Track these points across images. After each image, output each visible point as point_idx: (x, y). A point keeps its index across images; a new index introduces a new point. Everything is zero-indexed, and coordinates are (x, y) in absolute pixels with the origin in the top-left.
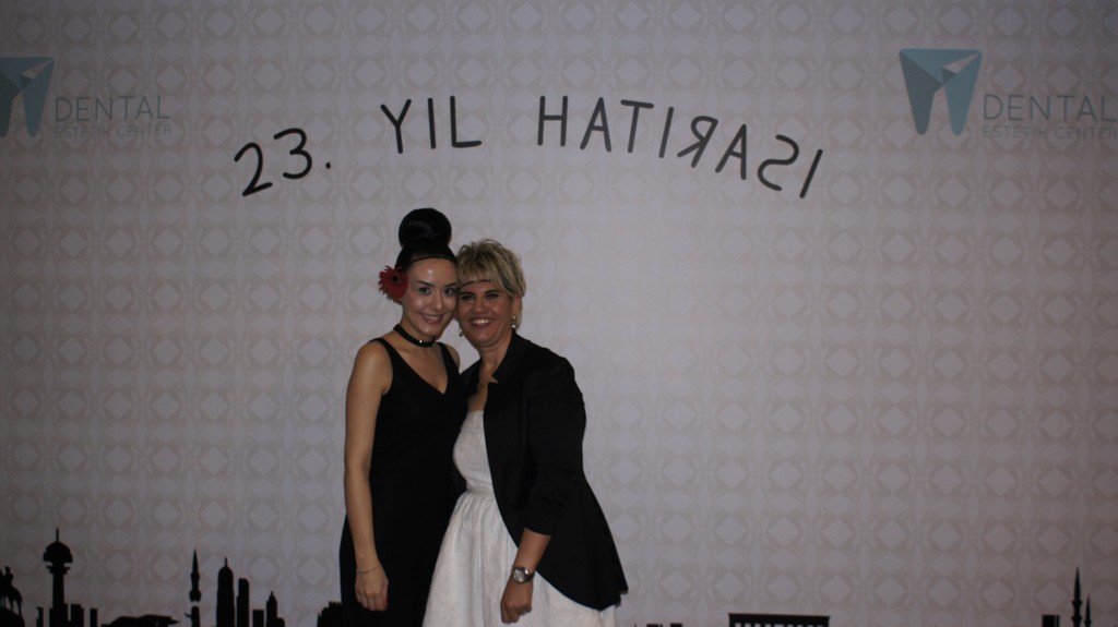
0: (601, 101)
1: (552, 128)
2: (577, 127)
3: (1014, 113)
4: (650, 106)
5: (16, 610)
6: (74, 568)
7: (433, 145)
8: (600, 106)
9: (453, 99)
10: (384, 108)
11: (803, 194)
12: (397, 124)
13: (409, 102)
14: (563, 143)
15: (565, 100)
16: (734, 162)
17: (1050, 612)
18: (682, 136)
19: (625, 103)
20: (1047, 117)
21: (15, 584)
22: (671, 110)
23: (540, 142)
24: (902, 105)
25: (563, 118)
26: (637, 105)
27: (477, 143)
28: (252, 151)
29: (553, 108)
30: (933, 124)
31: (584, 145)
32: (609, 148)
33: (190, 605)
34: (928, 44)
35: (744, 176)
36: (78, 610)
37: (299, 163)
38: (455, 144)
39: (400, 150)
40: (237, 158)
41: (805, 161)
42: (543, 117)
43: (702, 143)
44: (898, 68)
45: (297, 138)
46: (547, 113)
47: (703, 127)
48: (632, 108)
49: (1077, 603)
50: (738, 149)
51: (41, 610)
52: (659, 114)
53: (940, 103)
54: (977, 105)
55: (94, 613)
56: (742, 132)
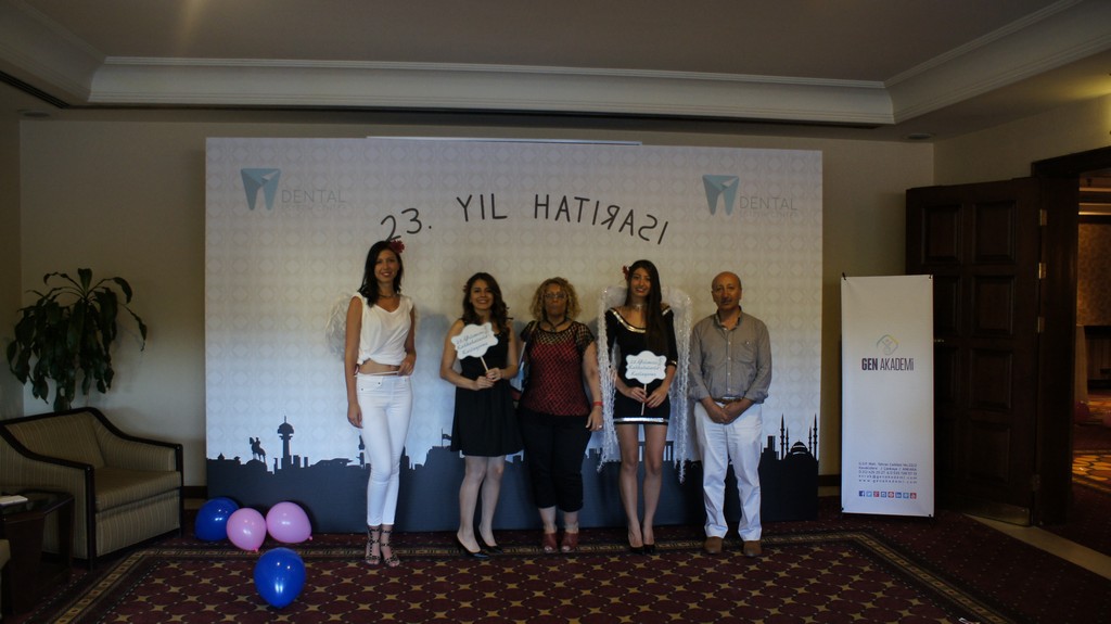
0: (565, 198)
1: (541, 210)
2: (553, 210)
3: (754, 205)
4: (588, 200)
5: (262, 460)
6: (294, 437)
7: (483, 218)
8: (564, 200)
9: (492, 195)
10: (458, 199)
11: (659, 243)
12: (465, 207)
13: (471, 196)
14: (547, 217)
15: (548, 196)
16: (627, 227)
17: (771, 434)
18: (603, 215)
19: (576, 198)
20: (768, 208)
21: (261, 446)
22: (598, 202)
23: (536, 217)
24: (704, 201)
25: (547, 205)
26: (582, 200)
27: (505, 217)
28: (391, 219)
29: (542, 200)
30: (718, 210)
31: (556, 219)
32: (569, 220)
33: (358, 452)
34: (716, 173)
35: (632, 234)
36: (297, 458)
37: (415, 226)
38: (494, 217)
39: (467, 220)
40: (382, 223)
41: (660, 227)
42: (537, 205)
43: (613, 218)
44: (702, 184)
45: (414, 213)
46: (539, 202)
47: (613, 211)
48: (579, 201)
49: (783, 430)
50: (629, 221)
51: (276, 459)
52: (592, 204)
53: (721, 200)
54: (737, 202)
55: (306, 459)
56: (631, 213)
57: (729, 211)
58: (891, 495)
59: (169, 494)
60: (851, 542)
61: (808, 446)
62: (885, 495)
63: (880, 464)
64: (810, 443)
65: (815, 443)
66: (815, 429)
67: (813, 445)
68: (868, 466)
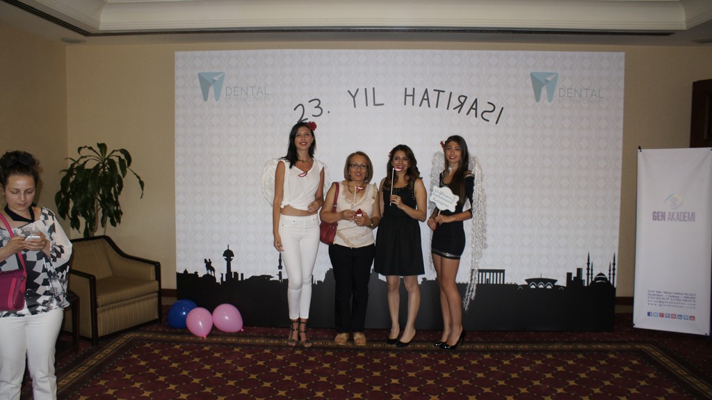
0: (426, 89)
1: (409, 99)
3: (569, 95)
4: (444, 92)
5: (213, 275)
6: (234, 259)
7: (367, 105)
8: (426, 91)
9: (374, 88)
10: (349, 91)
11: (496, 123)
12: (354, 97)
13: (358, 90)
14: (413, 104)
15: (414, 89)
16: (473, 112)
17: (579, 267)
18: (455, 102)
19: (435, 90)
20: (580, 96)
21: (212, 265)
22: (451, 93)
23: (405, 104)
24: (531, 92)
25: (413, 96)
26: (439, 91)
27: (383, 104)
28: (301, 107)
29: (410, 92)
30: (542, 98)
31: (420, 106)
32: (429, 106)
33: (278, 271)
34: (540, 70)
35: (476, 117)
36: (236, 274)
37: (318, 111)
38: (375, 105)
39: (355, 107)
40: (295, 109)
41: (497, 111)
42: (406, 95)
43: (462, 105)
44: (530, 78)
45: (316, 103)
47: (462, 99)
48: (437, 92)
49: (588, 264)
50: (474, 107)
51: (222, 274)
52: (446, 95)
53: (544, 91)
54: (556, 92)
55: (242, 275)
56: (476, 101)
57: (550, 99)
58: (674, 316)
59: (151, 295)
60: (640, 353)
61: (607, 276)
62: (668, 316)
63: (666, 293)
64: (610, 274)
65: (614, 274)
66: (614, 264)
67: (612, 276)
68: (655, 293)
